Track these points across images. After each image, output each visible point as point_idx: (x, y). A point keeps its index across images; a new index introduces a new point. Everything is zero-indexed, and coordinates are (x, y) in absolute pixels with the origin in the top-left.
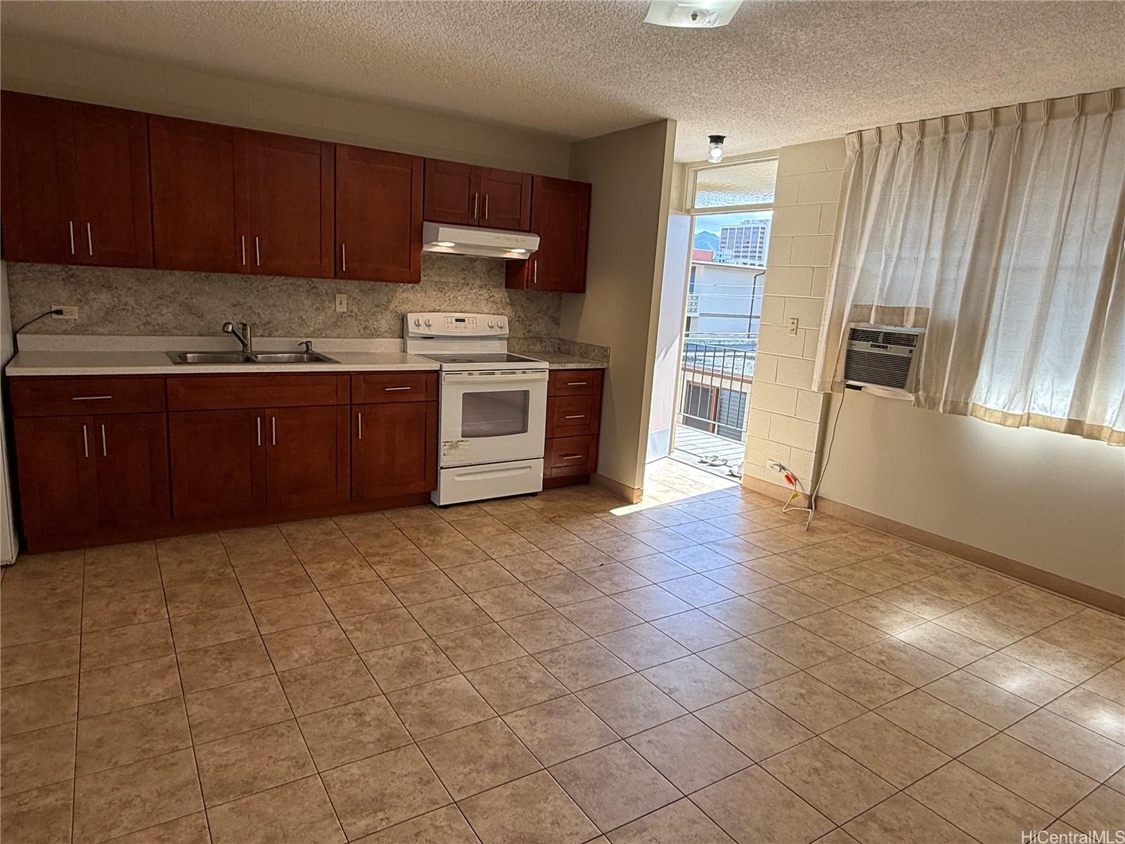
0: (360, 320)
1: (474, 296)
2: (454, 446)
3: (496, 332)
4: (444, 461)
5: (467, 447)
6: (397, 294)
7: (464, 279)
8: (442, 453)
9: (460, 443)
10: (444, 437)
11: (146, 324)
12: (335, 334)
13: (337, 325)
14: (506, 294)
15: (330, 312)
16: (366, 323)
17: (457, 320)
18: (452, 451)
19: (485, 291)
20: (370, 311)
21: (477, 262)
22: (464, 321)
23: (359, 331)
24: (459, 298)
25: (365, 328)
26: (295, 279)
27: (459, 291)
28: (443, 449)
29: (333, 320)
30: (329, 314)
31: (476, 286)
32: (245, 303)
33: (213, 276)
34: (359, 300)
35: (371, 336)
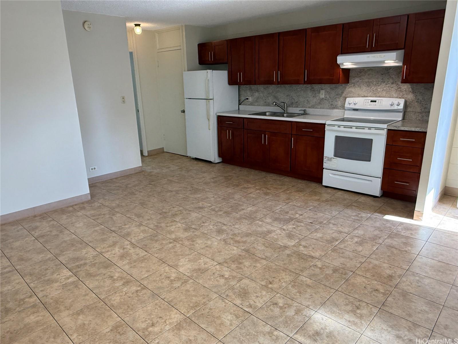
0: (329, 101)
1: (388, 88)
2: (330, 159)
3: (395, 107)
4: (325, 165)
5: (336, 162)
6: (347, 89)
7: (382, 79)
8: (324, 162)
9: (332, 159)
10: (325, 154)
11: (265, 102)
12: (319, 107)
13: (320, 103)
14: (410, 86)
15: (318, 98)
16: (332, 103)
17: (371, 101)
18: (329, 162)
19: (395, 85)
20: (333, 97)
21: (391, 69)
22: (375, 101)
23: (329, 106)
24: (379, 90)
25: (331, 105)
26: (306, 85)
27: (379, 86)
28: (325, 160)
29: (319, 101)
30: (318, 99)
31: (389, 82)
32: (290, 95)
33: (282, 85)
34: (330, 92)
35: (334, 108)
